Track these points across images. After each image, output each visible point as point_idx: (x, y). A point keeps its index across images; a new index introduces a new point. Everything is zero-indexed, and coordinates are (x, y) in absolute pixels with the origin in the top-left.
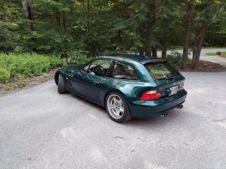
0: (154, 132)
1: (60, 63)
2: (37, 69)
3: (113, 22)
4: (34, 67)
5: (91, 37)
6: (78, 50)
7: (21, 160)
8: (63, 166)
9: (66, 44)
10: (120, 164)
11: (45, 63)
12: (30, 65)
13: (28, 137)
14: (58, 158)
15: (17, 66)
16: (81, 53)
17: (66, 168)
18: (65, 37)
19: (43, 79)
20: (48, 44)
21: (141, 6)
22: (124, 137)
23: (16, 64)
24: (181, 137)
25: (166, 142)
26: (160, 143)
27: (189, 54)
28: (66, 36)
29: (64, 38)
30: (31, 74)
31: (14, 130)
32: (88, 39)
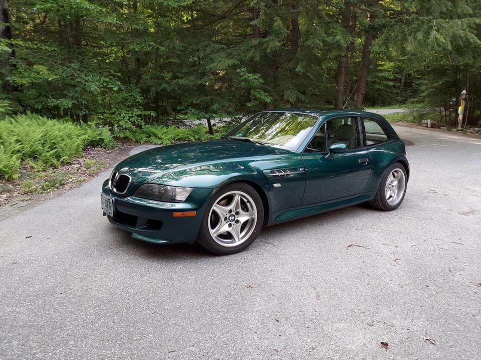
0: (396, 234)
2: (66, 149)
4: (59, 145)
5: (156, 81)
6: (131, 110)
7: (237, 290)
10: (397, 276)
11: (76, 137)
14: (296, 281)
16: (139, 116)
19: (85, 170)
22: (362, 245)
28: (108, 80)
29: (103, 83)
30: (55, 161)
32: (151, 86)
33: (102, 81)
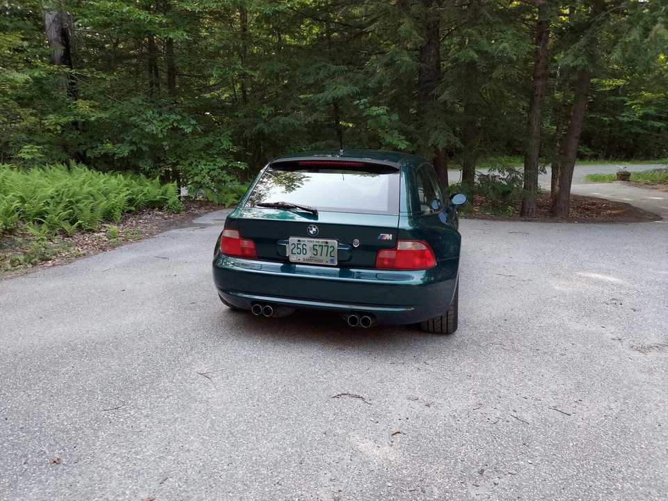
0: (457, 379)
1: (158, 197)
2: (87, 211)
3: (317, 77)
4: (78, 205)
5: (252, 119)
6: (215, 160)
7: (25, 466)
8: (169, 482)
9: (177, 142)
10: (357, 472)
11: (113, 195)
12: (64, 197)
13: (52, 398)
14: (153, 459)
15: (23, 200)
16: (222, 168)
17: (179, 486)
18: (175, 120)
19: (105, 241)
20: (122, 141)
21: (402, 26)
22: (365, 396)
23: (20, 194)
24: (543, 393)
25: (498, 406)
26: (482, 410)
27: (542, 171)
28: (179, 117)
29: (173, 122)
30: (66, 226)
31: (7, 378)
32: (245, 127)
33: (172, 120)
